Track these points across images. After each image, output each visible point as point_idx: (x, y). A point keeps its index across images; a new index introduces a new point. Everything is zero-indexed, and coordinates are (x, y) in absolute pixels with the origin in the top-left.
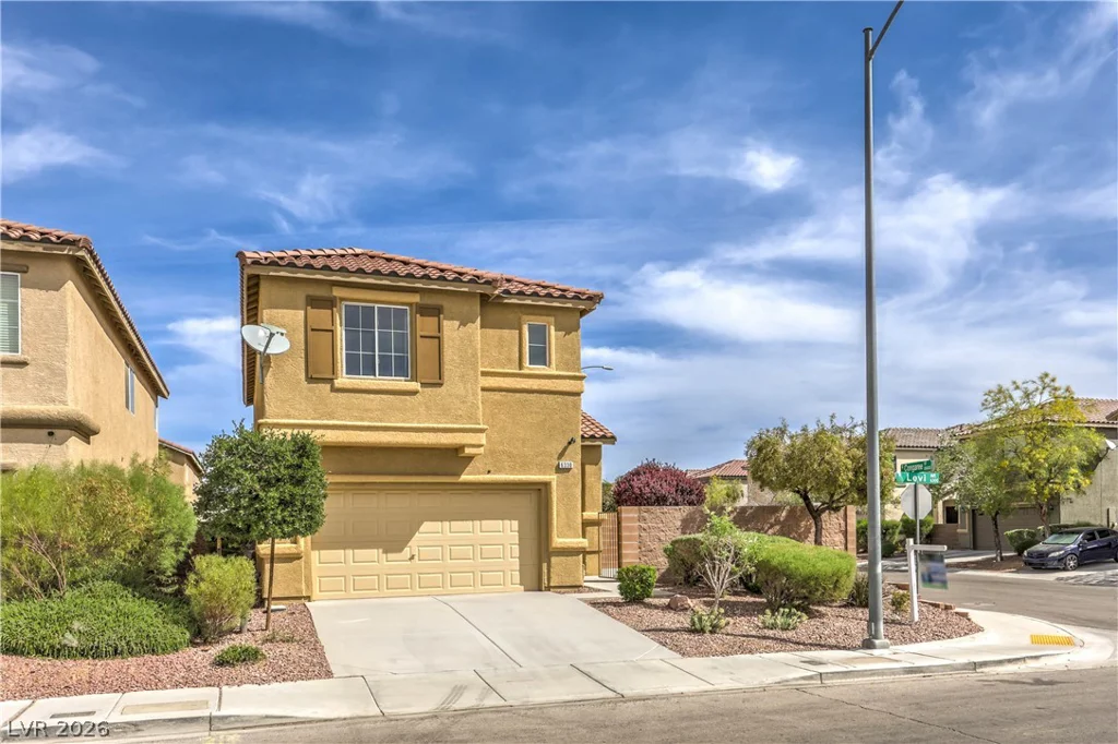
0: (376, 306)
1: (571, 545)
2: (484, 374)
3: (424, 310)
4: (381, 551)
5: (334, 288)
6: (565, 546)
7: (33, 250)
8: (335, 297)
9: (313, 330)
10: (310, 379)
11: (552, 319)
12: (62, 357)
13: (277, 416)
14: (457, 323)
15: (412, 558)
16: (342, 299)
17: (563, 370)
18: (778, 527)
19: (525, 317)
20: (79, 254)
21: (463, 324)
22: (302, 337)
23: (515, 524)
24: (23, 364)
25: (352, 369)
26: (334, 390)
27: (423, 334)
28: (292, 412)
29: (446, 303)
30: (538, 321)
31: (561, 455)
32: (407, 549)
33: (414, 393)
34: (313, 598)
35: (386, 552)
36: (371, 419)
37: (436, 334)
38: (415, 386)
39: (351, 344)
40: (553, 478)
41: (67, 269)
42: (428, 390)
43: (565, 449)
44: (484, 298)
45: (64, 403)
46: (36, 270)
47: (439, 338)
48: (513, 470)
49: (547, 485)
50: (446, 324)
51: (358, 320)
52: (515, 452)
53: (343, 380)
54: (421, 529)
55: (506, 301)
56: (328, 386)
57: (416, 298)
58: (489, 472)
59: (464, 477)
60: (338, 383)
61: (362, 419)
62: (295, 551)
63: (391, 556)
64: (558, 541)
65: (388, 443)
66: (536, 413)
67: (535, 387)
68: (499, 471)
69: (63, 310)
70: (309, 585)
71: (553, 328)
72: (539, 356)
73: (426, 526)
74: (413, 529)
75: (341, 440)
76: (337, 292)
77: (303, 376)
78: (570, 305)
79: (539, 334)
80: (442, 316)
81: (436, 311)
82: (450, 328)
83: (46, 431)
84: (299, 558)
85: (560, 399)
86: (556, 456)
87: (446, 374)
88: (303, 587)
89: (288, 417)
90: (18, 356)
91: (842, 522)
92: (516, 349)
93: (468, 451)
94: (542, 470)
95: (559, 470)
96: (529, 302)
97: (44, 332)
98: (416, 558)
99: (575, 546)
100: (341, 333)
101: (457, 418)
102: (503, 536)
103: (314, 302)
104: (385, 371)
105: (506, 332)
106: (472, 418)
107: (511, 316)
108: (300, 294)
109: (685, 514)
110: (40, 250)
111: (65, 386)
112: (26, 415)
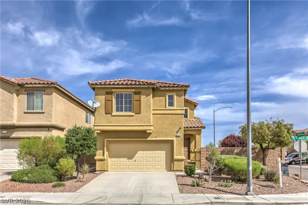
0: (124, 93)
1: (179, 158)
2: (153, 110)
3: (136, 93)
4: (127, 159)
5: (112, 89)
6: (178, 158)
7: (45, 86)
8: (113, 92)
9: (107, 100)
10: (106, 113)
11: (175, 93)
12: (52, 111)
13: (98, 123)
14: (145, 96)
15: (135, 161)
16: (115, 92)
17: (178, 107)
18: (255, 154)
19: (167, 93)
20: (55, 86)
21: (147, 96)
22: (104, 102)
23: (164, 152)
24: (43, 113)
25: (117, 110)
26: (112, 116)
27: (136, 99)
28: (101, 122)
29: (143, 91)
30: (171, 94)
31: (177, 132)
32: (134, 158)
33: (133, 116)
34: (108, 171)
35: (128, 159)
36: (121, 123)
37: (139, 99)
38: (133, 114)
39: (117, 103)
40: (175, 139)
41: (53, 90)
42: (137, 115)
43: (179, 130)
44: (153, 88)
45: (52, 122)
46: (47, 91)
47: (140, 100)
48: (163, 137)
49: (173, 141)
50: (142, 96)
51: (119, 97)
52: (163, 131)
53: (115, 113)
54: (138, 153)
55: (161, 89)
56: (110, 115)
57: (134, 90)
58: (156, 137)
59: (149, 139)
60: (113, 114)
61: (119, 123)
62: (103, 158)
63: (130, 160)
64: (176, 157)
65: (125, 130)
66: (170, 120)
67: (170, 113)
68: (159, 137)
69: (52, 100)
70: (107, 168)
71: (175, 96)
72: (171, 104)
73: (139, 152)
74: (136, 153)
75: (113, 129)
76: (113, 90)
77: (104, 113)
78: (180, 89)
79: (171, 98)
80: (141, 94)
81: (139, 93)
82: (143, 98)
83: (47, 129)
84: (105, 160)
85: (177, 116)
86: (176, 133)
87: (142, 110)
88: (106, 168)
89: (100, 123)
90: (43, 111)
91: (280, 153)
92: (164, 102)
93: (147, 131)
94: (172, 137)
95: (176, 136)
96: (167, 89)
97: (48, 105)
98: (136, 161)
99: (181, 159)
100: (114, 101)
101: (145, 122)
102: (161, 155)
103: (107, 93)
104: (126, 111)
105: (161, 98)
106: (149, 122)
107: (163, 93)
108: (104, 91)
109: (222, 150)
110: (47, 86)
111: (52, 118)
112: (43, 125)
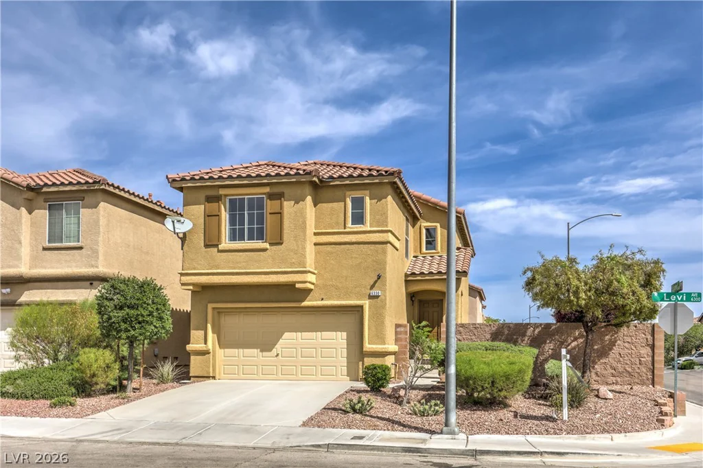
0: (246, 197)
1: (377, 350)
2: (315, 234)
3: (271, 196)
4: (259, 350)
5: (220, 189)
6: (372, 350)
7: (83, 188)
8: (221, 195)
9: (208, 216)
10: (207, 246)
11: (368, 192)
12: (97, 243)
13: (189, 269)
14: (293, 202)
15: (277, 355)
16: (226, 196)
17: (375, 227)
18: (581, 340)
19: (348, 193)
20: (101, 187)
21: (297, 202)
22: (203, 220)
23: (345, 334)
24: (81, 248)
25: (234, 237)
26: (219, 251)
27: (271, 212)
28: (196, 265)
29: (287, 191)
30: (358, 194)
31: (372, 287)
32: (274, 350)
33: (265, 250)
34: (217, 377)
35: (262, 351)
36: (240, 268)
37: (279, 211)
38: (267, 245)
39: (232, 221)
40: (366, 304)
41: (100, 196)
42: (274, 248)
43: (376, 282)
44: (313, 184)
45: (97, 267)
46: (89, 199)
47: (280, 213)
48: (339, 298)
49: (361, 307)
50: (286, 204)
51: (236, 207)
52: (340, 285)
53: (226, 243)
54: (283, 337)
55: (331, 184)
56: (216, 249)
57: (267, 190)
58: (322, 299)
59: (306, 303)
60: (221, 247)
61: (235, 268)
62: (205, 349)
63: (265, 354)
64: (368, 346)
66: (356, 258)
67: (354, 240)
68: (329, 299)
69: (98, 217)
70: (214, 370)
71: (368, 198)
72: (359, 218)
73: (287, 335)
74: (279, 337)
75: (221, 281)
76: (222, 192)
77: (203, 245)
78: (377, 181)
79: (358, 204)
80: (283, 199)
81: (278, 196)
82: (288, 206)
83: (89, 283)
84: (209, 353)
85: (372, 247)
86: (369, 287)
87: (285, 237)
88: (211, 370)
89: (195, 269)
90: (80, 244)
91: (649, 337)
92: (342, 215)
93: (298, 286)
94: (360, 297)
95: (371, 297)
96: (348, 182)
97: (90, 231)
98: (280, 355)
99: (381, 350)
100: (225, 216)
101: (292, 265)
102: (337, 340)
103: (209, 199)
104: (251, 238)
105: (335, 205)
106: (303, 264)
107: (339, 193)
108: (202, 195)
110: (85, 188)
111: (98, 258)
112: (79, 275)
